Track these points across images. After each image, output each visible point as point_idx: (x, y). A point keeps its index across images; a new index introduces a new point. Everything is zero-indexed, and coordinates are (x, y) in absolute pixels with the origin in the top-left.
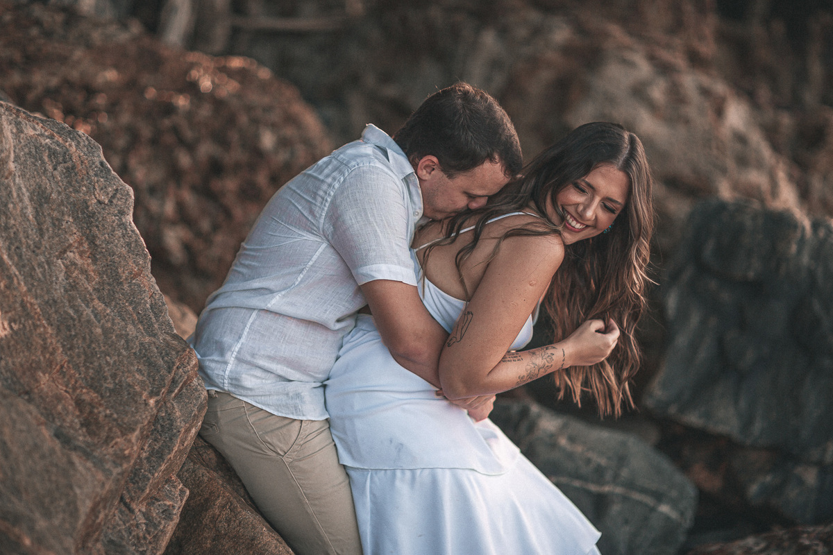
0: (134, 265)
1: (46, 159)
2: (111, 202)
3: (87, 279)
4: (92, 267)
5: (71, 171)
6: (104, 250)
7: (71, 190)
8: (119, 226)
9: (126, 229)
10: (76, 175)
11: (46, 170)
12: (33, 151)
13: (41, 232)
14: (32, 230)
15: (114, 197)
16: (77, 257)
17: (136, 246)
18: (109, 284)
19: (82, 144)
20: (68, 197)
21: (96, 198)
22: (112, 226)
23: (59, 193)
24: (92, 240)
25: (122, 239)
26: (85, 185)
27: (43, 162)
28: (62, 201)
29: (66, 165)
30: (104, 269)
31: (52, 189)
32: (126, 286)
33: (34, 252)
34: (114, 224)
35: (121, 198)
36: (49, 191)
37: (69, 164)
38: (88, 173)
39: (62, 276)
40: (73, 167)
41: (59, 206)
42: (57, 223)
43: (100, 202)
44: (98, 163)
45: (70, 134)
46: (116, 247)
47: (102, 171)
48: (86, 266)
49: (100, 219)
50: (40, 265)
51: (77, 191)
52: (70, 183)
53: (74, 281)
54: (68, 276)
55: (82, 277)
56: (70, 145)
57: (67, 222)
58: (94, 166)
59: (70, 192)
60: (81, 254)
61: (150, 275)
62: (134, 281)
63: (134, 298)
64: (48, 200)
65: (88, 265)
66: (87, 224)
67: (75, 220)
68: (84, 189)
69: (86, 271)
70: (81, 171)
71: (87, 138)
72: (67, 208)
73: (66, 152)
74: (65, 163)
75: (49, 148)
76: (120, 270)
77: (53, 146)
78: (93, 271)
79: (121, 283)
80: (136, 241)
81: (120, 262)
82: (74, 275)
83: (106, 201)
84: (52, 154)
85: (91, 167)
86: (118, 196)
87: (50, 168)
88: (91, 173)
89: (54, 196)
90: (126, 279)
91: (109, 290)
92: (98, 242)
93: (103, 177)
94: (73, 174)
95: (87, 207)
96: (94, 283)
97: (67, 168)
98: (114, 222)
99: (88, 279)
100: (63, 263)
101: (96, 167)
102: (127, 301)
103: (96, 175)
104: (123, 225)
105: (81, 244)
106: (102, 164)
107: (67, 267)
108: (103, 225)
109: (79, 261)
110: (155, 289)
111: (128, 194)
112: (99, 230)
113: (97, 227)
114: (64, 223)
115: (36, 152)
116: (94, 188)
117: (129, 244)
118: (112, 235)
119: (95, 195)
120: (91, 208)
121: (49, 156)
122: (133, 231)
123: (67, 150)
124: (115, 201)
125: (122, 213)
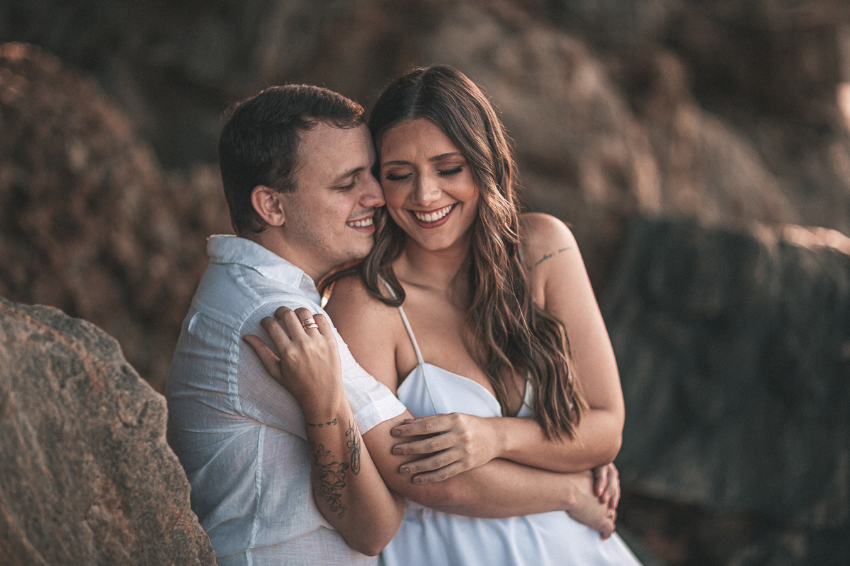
0: (175, 506)
1: (49, 373)
2: (140, 422)
3: (121, 541)
4: (126, 522)
5: (83, 386)
6: (137, 494)
7: (87, 413)
8: (153, 454)
9: (162, 457)
10: (91, 389)
11: (51, 390)
12: (32, 364)
13: (60, 487)
14: (48, 488)
15: (143, 414)
16: (105, 511)
17: (176, 478)
18: (148, 541)
19: (93, 341)
20: (85, 426)
21: (121, 420)
22: (144, 457)
23: (73, 421)
24: (120, 482)
25: (158, 473)
26: (104, 404)
27: (46, 379)
28: (78, 432)
29: (77, 378)
30: (140, 521)
31: (63, 417)
32: (167, 539)
33: (55, 520)
34: (147, 453)
35: (153, 415)
36: (59, 423)
37: (81, 376)
38: (107, 385)
39: (90, 544)
40: (87, 380)
41: (75, 441)
42: (76, 468)
43: (126, 425)
44: (118, 370)
45: (71, 327)
46: (152, 485)
47: (125, 380)
48: (117, 522)
49: (129, 449)
50: (66, 539)
51: (94, 414)
52: (83, 403)
53: (108, 550)
54: (98, 544)
55: (116, 540)
56: (78, 347)
57: (87, 463)
58: (114, 374)
59: (87, 417)
60: (109, 505)
61: (192, 513)
62: (175, 528)
63: (179, 553)
64: (60, 435)
65: (120, 519)
66: (112, 459)
67: (96, 456)
68: (104, 409)
69: (120, 530)
70: (97, 383)
71: (95, 330)
72: (85, 441)
73: (74, 360)
74: (75, 374)
75: (52, 357)
76: (159, 518)
77: (56, 353)
78: (129, 528)
79: (162, 535)
80: (175, 471)
81: (158, 505)
82: (107, 540)
83: (135, 423)
84: (58, 364)
85: (110, 376)
86: (149, 412)
87: (55, 385)
88: (112, 385)
89: (67, 428)
90: (167, 528)
91: (149, 550)
92: (129, 484)
93: (127, 389)
94: (87, 390)
95: (110, 434)
96: (130, 545)
97: (79, 383)
98: (146, 450)
99: (124, 540)
100: (89, 524)
101: (117, 375)
102: (172, 560)
103: (118, 387)
104: (157, 452)
105: (106, 490)
106: (124, 369)
107: (94, 529)
108: (134, 458)
109: (108, 517)
110: (199, 530)
111: (161, 408)
112: (129, 467)
113: (126, 461)
114: (84, 465)
115: (36, 365)
116: (117, 406)
117: (166, 478)
118: (146, 469)
119: (119, 416)
120: (115, 436)
121: (53, 368)
122: (170, 458)
123: (76, 356)
124: (145, 420)
125: (155, 435)
